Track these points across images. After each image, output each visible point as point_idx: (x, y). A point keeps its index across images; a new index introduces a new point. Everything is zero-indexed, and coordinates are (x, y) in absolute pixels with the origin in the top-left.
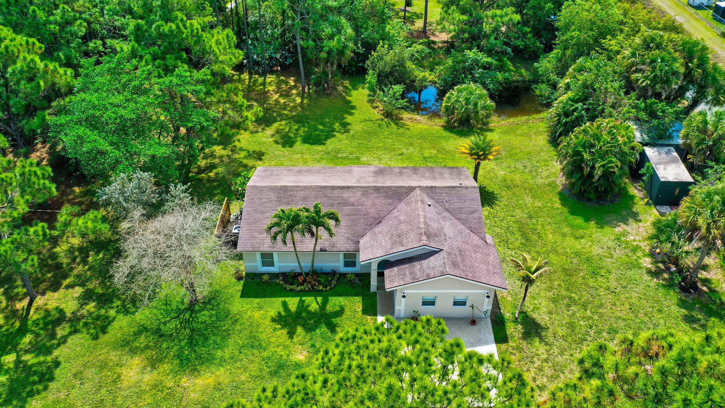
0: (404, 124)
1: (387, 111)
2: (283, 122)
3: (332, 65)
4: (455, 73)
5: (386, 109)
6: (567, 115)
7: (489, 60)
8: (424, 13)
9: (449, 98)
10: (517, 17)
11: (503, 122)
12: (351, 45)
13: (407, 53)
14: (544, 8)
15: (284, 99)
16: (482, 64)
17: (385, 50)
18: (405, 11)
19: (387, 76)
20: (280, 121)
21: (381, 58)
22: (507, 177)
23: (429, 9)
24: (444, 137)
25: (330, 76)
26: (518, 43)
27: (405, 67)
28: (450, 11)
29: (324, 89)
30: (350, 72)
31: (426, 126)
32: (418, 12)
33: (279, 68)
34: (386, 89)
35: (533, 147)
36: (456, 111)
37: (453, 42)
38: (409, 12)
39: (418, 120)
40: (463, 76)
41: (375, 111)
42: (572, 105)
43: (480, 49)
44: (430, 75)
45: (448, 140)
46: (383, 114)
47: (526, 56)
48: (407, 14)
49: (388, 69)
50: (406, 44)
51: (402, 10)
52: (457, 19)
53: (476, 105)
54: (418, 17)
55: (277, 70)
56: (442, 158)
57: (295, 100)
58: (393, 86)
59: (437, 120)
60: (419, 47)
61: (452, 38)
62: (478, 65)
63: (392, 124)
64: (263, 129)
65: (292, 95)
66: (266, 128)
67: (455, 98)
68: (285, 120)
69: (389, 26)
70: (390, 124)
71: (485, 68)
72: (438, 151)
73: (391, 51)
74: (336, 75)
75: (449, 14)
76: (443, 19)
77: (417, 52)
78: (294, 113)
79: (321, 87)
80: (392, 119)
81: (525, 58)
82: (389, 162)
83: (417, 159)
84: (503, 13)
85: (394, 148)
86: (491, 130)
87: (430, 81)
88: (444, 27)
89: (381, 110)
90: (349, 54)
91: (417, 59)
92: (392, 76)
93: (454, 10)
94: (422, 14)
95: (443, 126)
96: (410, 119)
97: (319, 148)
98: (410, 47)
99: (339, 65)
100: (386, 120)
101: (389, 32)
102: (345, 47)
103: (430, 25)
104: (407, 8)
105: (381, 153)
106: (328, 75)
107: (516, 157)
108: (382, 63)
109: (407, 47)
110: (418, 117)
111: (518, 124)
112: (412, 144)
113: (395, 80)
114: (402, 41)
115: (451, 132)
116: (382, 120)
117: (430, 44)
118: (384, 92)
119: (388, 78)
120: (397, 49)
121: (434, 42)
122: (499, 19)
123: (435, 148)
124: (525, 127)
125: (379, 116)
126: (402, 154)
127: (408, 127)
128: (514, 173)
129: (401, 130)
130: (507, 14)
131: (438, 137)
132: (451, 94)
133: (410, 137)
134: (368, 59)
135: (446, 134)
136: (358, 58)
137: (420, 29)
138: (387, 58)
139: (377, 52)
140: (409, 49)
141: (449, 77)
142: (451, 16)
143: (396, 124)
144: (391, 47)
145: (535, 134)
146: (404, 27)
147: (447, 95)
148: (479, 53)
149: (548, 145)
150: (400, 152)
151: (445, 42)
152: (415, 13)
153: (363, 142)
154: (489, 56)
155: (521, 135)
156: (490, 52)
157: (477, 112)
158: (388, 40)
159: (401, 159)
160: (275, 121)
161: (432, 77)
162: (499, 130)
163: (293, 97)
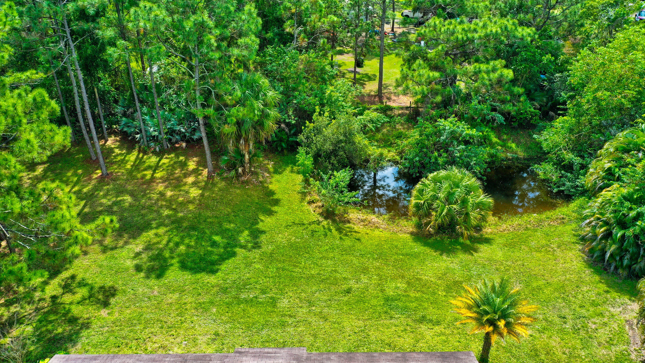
0: (352, 231)
1: (327, 210)
2: (162, 230)
3: (246, 140)
4: (425, 150)
5: (326, 205)
6: (623, 225)
7: (474, 132)
8: (378, 74)
9: (421, 192)
10: (509, 74)
11: (504, 226)
12: (273, 113)
13: (356, 123)
14: (541, 61)
15: (171, 191)
16: (464, 137)
17: (325, 119)
18: (355, 72)
19: (328, 156)
20: (157, 228)
21: (318, 131)
22: (539, 344)
23: (384, 70)
24: (416, 256)
25: (247, 157)
26: (509, 107)
27: (354, 143)
28: (415, 66)
29: (238, 176)
30: (279, 149)
31: (386, 234)
32: (370, 73)
33: (184, 145)
34: (325, 177)
35: (564, 273)
36: (434, 213)
37: (418, 107)
38: (359, 74)
39: (374, 224)
40: (436, 154)
41: (311, 208)
42: (631, 209)
43: (460, 117)
44: (389, 151)
45: (423, 262)
46: (321, 214)
47: (515, 124)
48: (357, 76)
49: (328, 147)
50: (356, 111)
51: (351, 72)
52: (426, 76)
53: (464, 202)
54: (370, 78)
55: (181, 147)
56: (417, 299)
57: (187, 192)
58: (335, 173)
59: (403, 222)
60: (374, 115)
61: (416, 102)
62: (457, 139)
63: (334, 230)
64: (126, 243)
65: (185, 184)
66: (131, 240)
67: (432, 193)
68: (166, 226)
69: (331, 88)
70: (330, 230)
71: (467, 143)
72: (408, 283)
73: (334, 121)
74: (255, 155)
75: (414, 70)
76: (405, 77)
77: (371, 121)
78: (180, 215)
79: (233, 172)
80: (334, 221)
81: (514, 128)
82: (326, 310)
83: (374, 302)
84: (490, 68)
85: (335, 279)
86: (487, 241)
87: (389, 161)
88: (407, 88)
89: (319, 207)
90: (270, 125)
91: (371, 130)
92: (336, 156)
93: (420, 65)
94: (375, 75)
95: (412, 233)
96: (363, 221)
97: (212, 279)
98: (361, 114)
99: (258, 142)
100: (325, 223)
101: (330, 96)
102: (264, 115)
103: (385, 88)
104: (358, 69)
105: (314, 288)
106: (243, 156)
107: (542, 297)
108: (319, 138)
109: (355, 115)
110: (373, 218)
111: (527, 229)
112: (365, 270)
113: (339, 162)
114: (350, 107)
115: (426, 244)
116: (319, 223)
117: (386, 110)
118: (322, 179)
119: (329, 158)
120: (342, 118)
121: (391, 109)
122: (485, 76)
123: (403, 277)
124: (539, 234)
125: (315, 217)
126: (348, 291)
127: (358, 235)
128: (547, 334)
129: (348, 242)
130: (494, 70)
131: (407, 255)
132: (424, 184)
133: (362, 256)
134: (301, 132)
135: (418, 248)
136: (290, 130)
137: (373, 93)
138: (327, 132)
139: (314, 123)
140: (359, 117)
141: (417, 155)
142: (417, 73)
143: (339, 230)
144: (333, 116)
145: (559, 247)
146: (353, 89)
147: (418, 186)
148: (458, 123)
149: (588, 271)
150: (345, 287)
151: (407, 108)
152: (367, 75)
153: (286, 265)
154: (473, 126)
155: (538, 250)
156: (472, 122)
157: (467, 214)
158: (330, 106)
159: (347, 303)
160: (147, 227)
161: (392, 154)
162: (501, 241)
163: (186, 188)
